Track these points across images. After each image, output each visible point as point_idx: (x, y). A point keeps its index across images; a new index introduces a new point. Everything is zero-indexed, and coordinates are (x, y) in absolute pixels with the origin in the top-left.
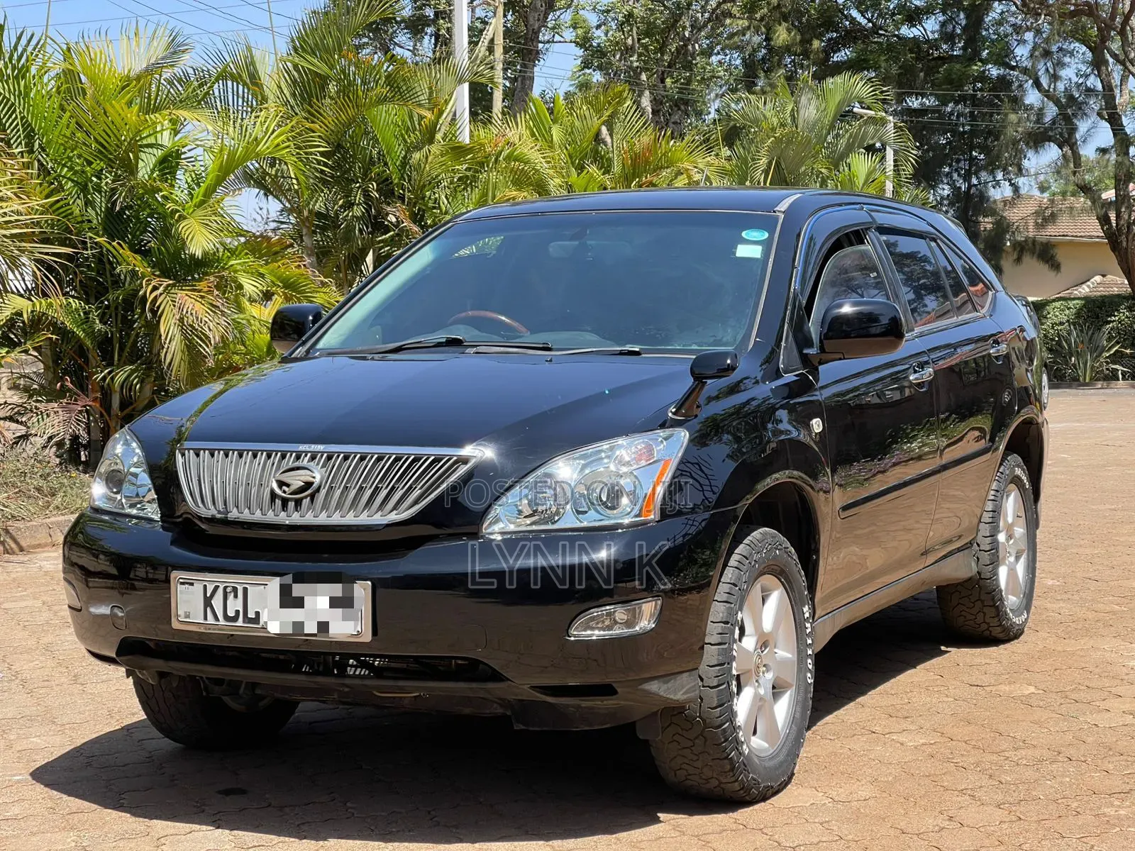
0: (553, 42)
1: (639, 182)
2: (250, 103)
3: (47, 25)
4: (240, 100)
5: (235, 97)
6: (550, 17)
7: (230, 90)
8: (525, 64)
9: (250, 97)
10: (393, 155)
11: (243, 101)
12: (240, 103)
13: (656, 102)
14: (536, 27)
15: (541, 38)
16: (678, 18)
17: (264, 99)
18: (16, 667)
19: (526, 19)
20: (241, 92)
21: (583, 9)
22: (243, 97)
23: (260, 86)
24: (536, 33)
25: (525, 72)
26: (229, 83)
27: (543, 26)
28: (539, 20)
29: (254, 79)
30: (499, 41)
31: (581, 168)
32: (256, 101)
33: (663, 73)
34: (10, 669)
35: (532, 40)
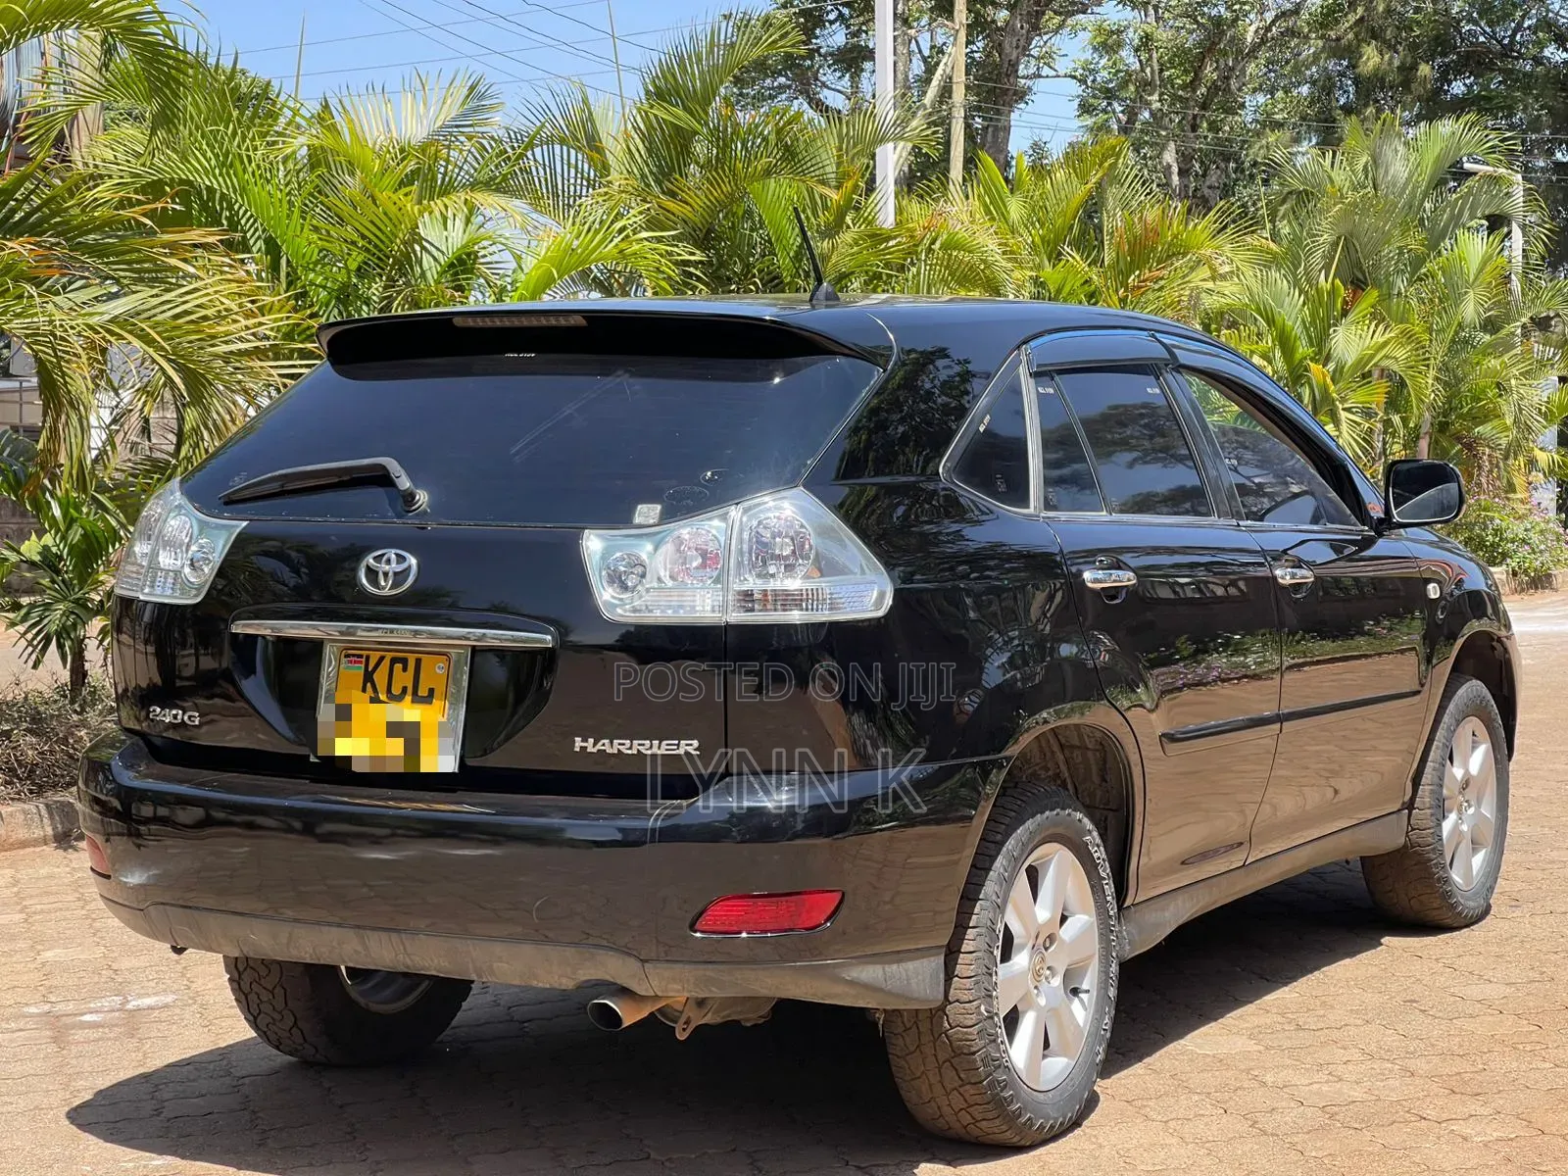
0: (1040, 76)
1: (1139, 276)
2: (586, 175)
3: (298, 76)
4: (573, 171)
5: (566, 167)
6: (1034, 42)
7: (558, 158)
8: (998, 110)
9: (586, 166)
10: (784, 242)
11: (577, 172)
12: (573, 174)
13: (1185, 158)
14: (1014, 57)
15: (1021, 73)
16: (1217, 40)
17: (605, 169)
18: (197, 986)
19: (1000, 47)
20: (573, 161)
21: (1084, 30)
22: (576, 168)
23: (600, 150)
24: (1013, 66)
25: (998, 120)
26: (557, 148)
27: (1024, 55)
28: (1017, 47)
29: (592, 143)
30: (960, 77)
31: (1056, 257)
32: (595, 171)
33: (1195, 117)
34: (189, 988)
35: (1008, 76)
